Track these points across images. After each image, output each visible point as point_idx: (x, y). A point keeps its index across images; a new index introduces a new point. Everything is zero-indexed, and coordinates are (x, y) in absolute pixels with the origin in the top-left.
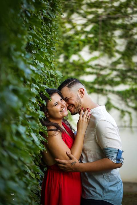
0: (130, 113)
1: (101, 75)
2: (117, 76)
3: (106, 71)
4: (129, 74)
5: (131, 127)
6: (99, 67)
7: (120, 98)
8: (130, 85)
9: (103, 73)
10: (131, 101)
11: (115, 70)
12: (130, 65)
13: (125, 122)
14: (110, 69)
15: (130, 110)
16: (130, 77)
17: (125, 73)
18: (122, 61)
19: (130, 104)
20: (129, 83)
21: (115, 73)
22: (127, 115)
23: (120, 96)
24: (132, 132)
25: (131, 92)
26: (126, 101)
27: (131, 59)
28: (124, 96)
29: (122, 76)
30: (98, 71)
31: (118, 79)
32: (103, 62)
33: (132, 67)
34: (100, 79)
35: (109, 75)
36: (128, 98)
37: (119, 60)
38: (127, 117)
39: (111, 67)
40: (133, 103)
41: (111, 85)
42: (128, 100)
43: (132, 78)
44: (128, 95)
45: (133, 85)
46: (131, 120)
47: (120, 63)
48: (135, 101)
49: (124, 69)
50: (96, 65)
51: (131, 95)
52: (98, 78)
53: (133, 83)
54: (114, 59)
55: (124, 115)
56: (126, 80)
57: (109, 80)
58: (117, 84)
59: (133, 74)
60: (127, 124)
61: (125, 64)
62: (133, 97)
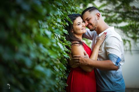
0: (129, 41)
1: (109, 16)
2: (120, 16)
3: (112, 14)
4: (128, 15)
5: (130, 51)
6: (107, 11)
7: (122, 31)
8: (128, 22)
9: (110, 15)
10: (130, 33)
11: (118, 12)
12: (128, 9)
13: (126, 47)
14: (115, 12)
15: (130, 39)
16: (128, 17)
17: (125, 14)
18: (122, 6)
19: (129, 35)
20: (128, 21)
21: (118, 14)
22: (127, 42)
23: (122, 30)
24: (131, 54)
25: (130, 27)
26: (126, 33)
27: (129, 5)
28: (124, 30)
29: (123, 17)
30: (107, 14)
31: (120, 19)
32: (110, 7)
33: (130, 10)
34: (108, 19)
35: (114, 16)
36: (128, 31)
37: (120, 5)
38: (127, 44)
39: (115, 11)
40: (131, 34)
41: (115, 23)
42: (128, 33)
43: (130, 18)
44: (128, 29)
45: (131, 22)
46: (130, 46)
47: (121, 8)
48: (133, 33)
49: (124, 11)
50: (105, 10)
51: (129, 29)
52: (107, 18)
53: (131, 21)
54: (117, 5)
55: (126, 42)
56: (126, 19)
57: (114, 19)
58: (120, 22)
59: (130, 15)
60: (128, 49)
61: (125, 8)
62: (131, 31)
